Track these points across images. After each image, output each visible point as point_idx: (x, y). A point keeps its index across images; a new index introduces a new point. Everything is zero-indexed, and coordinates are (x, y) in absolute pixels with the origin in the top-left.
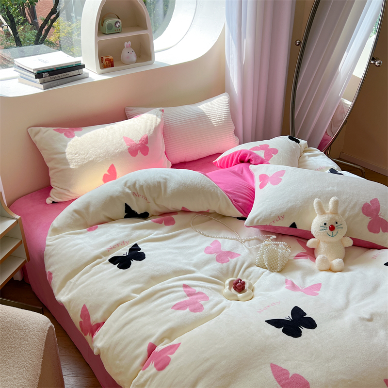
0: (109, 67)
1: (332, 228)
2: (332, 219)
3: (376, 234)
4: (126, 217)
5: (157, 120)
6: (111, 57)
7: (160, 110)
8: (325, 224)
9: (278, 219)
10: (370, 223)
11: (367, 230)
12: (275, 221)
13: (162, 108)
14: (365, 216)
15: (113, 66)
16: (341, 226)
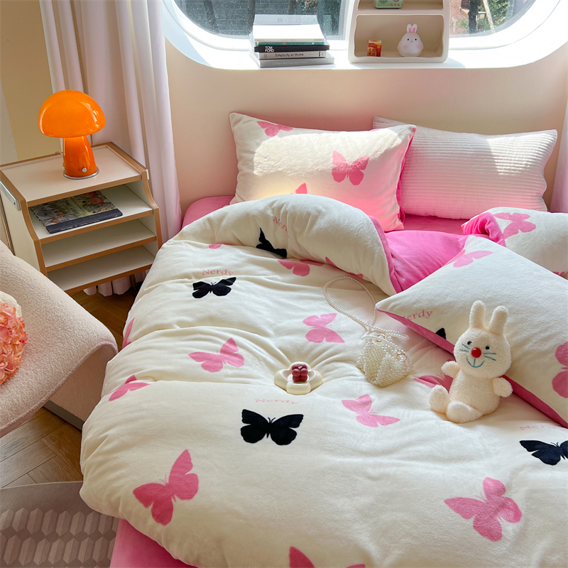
0: (373, 55)
1: (477, 353)
2: (482, 339)
3: (562, 398)
4: (258, 247)
5: (395, 140)
6: (378, 43)
7: (410, 128)
8: (469, 343)
9: (421, 314)
10: (560, 375)
11: (550, 385)
12: (417, 316)
13: (414, 126)
14: (556, 360)
15: (379, 56)
16: (494, 356)
